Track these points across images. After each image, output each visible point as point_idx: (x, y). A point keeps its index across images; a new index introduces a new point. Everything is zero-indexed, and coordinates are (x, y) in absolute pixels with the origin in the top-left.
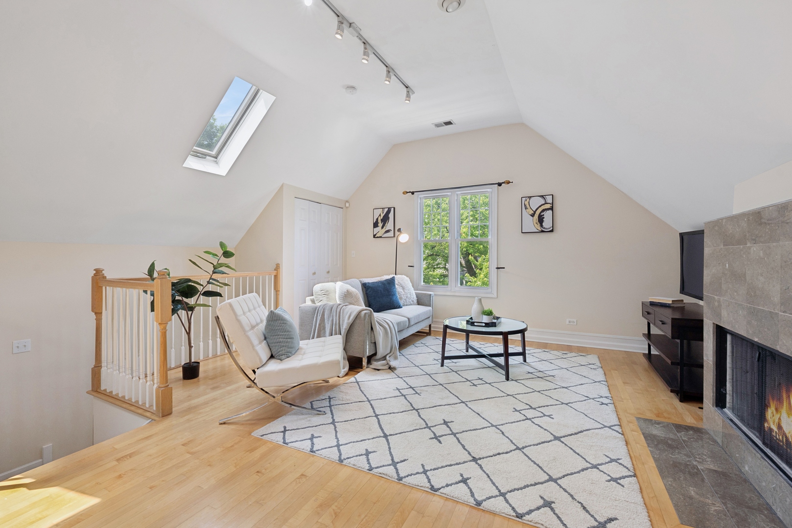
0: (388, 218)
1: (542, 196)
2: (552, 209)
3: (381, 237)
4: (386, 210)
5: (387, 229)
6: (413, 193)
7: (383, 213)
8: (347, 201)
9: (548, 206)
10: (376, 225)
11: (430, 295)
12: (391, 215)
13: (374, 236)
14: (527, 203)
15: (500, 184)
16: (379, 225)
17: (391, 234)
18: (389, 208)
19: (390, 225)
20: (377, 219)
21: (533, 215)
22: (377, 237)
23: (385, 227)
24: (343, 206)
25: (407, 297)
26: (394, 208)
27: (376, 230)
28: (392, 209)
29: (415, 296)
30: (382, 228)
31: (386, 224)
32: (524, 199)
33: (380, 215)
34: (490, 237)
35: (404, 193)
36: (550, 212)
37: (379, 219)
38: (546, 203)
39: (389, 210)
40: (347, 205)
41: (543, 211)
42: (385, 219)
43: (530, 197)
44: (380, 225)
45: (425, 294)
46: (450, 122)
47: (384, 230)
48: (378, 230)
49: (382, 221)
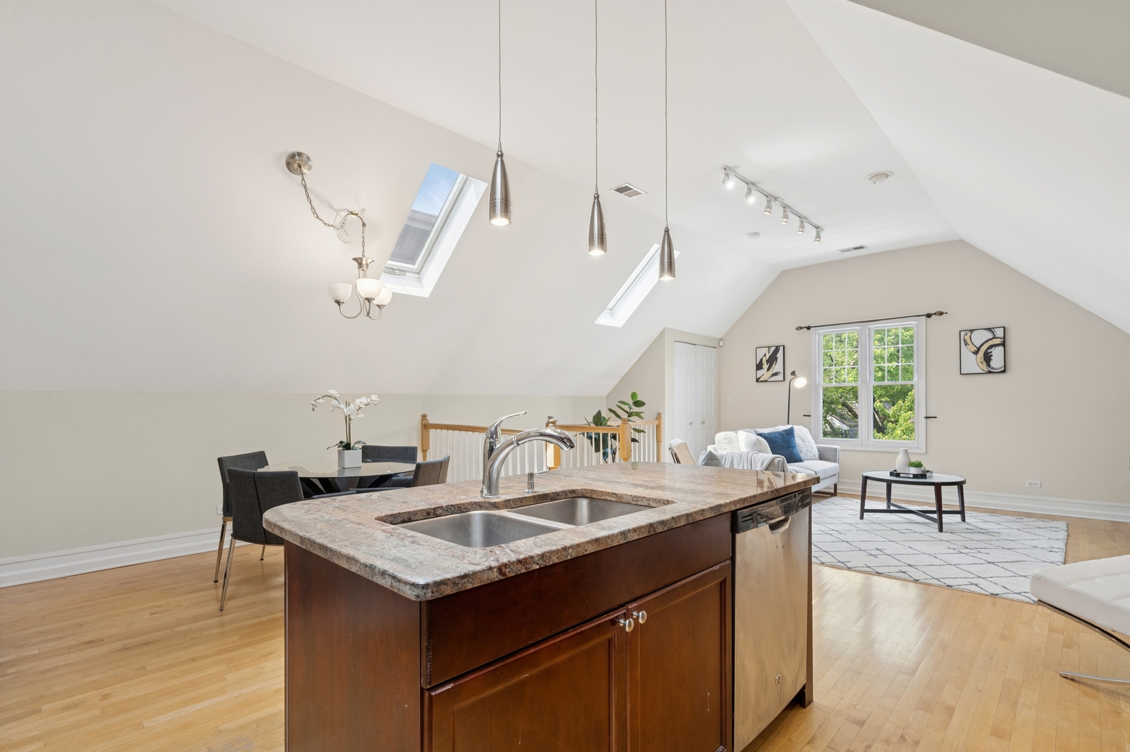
0: (776, 359)
1: (989, 329)
2: (1003, 344)
3: (766, 381)
4: (773, 349)
5: (774, 372)
6: (809, 328)
7: (769, 352)
8: (721, 340)
9: (998, 341)
10: (759, 367)
11: (836, 449)
12: (780, 355)
13: (758, 380)
14: (967, 338)
15: (929, 316)
16: (763, 366)
17: (780, 377)
18: (777, 347)
19: (778, 367)
20: (761, 360)
21: (976, 353)
22: (762, 381)
23: (771, 370)
24: (717, 345)
25: (807, 450)
26: (784, 347)
27: (760, 373)
28: (781, 348)
29: (816, 450)
30: (768, 370)
31: (773, 366)
32: (963, 333)
33: (765, 355)
34: (915, 379)
35: (797, 329)
36: (1001, 348)
37: (764, 359)
38: (995, 338)
39: (777, 349)
40: (721, 343)
41: (991, 347)
42: (772, 360)
43: (972, 331)
44: (765, 366)
45: (829, 448)
46: (861, 248)
47: (771, 372)
48: (764, 373)
49: (767, 361)
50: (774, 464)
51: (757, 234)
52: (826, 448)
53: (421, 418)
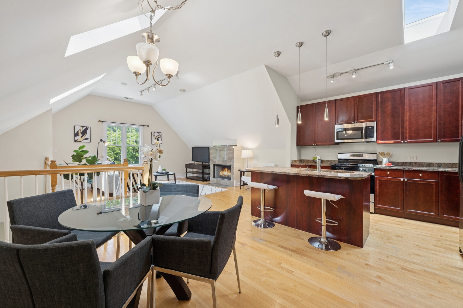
0: (86, 133)
1: (158, 133)
2: (161, 137)
3: (81, 142)
4: (84, 128)
5: (85, 138)
6: (102, 122)
7: (82, 129)
9: (160, 136)
10: (76, 135)
12: (88, 131)
13: (75, 141)
14: (153, 134)
15: (144, 126)
17: (89, 141)
18: (87, 127)
19: (87, 136)
20: (78, 132)
21: (155, 138)
22: (78, 142)
23: (84, 137)
26: (90, 127)
27: (77, 138)
30: (82, 137)
31: (85, 135)
32: (152, 133)
33: (80, 130)
34: (139, 145)
35: (99, 121)
36: (161, 138)
37: (80, 132)
38: (159, 135)
39: (87, 128)
41: (159, 137)
42: (84, 132)
43: (155, 132)
44: (80, 135)
46: (127, 98)
47: (83, 138)
48: (79, 138)
49: (81, 133)
51: (126, 84)
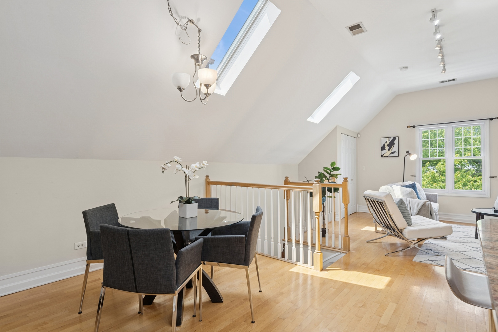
0: (394, 144)
3: (388, 156)
4: (391, 139)
5: (392, 152)
6: (414, 127)
7: (389, 141)
8: (358, 134)
10: (383, 148)
11: (437, 195)
12: (396, 142)
13: (382, 156)
15: (491, 119)
16: (386, 148)
17: (396, 154)
18: (394, 137)
19: (395, 149)
20: (384, 145)
22: (385, 157)
23: (390, 150)
24: (357, 136)
25: (422, 196)
26: (398, 137)
27: (383, 152)
28: (397, 138)
30: (389, 150)
31: (392, 148)
33: (387, 142)
34: (482, 155)
35: (408, 127)
37: (386, 145)
39: (394, 139)
40: (359, 136)
42: (391, 145)
44: (387, 148)
46: (453, 80)
47: (390, 152)
48: (386, 152)
49: (388, 146)
50: (426, 206)
51: (406, 68)
52: (431, 194)
53: (205, 177)
